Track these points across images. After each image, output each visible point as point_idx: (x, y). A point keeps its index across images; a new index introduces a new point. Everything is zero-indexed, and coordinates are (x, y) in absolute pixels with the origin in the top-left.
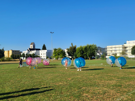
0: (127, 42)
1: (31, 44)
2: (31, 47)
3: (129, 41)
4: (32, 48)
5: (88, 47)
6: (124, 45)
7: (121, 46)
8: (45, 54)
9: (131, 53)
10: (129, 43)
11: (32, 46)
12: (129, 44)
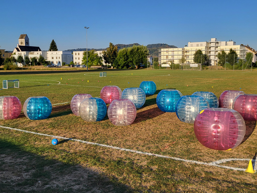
0: (189, 44)
1: (22, 38)
2: (22, 43)
3: (192, 43)
4: (23, 45)
5: (135, 50)
6: (185, 48)
7: (181, 49)
8: (59, 58)
9: (193, 60)
10: (192, 46)
11: (23, 40)
12: (192, 48)
